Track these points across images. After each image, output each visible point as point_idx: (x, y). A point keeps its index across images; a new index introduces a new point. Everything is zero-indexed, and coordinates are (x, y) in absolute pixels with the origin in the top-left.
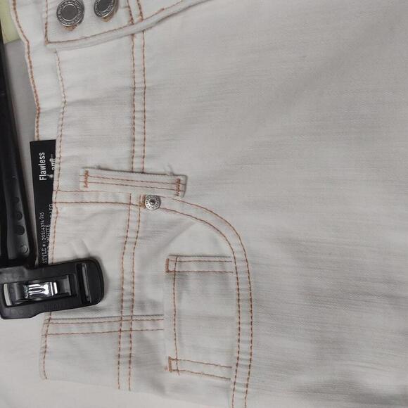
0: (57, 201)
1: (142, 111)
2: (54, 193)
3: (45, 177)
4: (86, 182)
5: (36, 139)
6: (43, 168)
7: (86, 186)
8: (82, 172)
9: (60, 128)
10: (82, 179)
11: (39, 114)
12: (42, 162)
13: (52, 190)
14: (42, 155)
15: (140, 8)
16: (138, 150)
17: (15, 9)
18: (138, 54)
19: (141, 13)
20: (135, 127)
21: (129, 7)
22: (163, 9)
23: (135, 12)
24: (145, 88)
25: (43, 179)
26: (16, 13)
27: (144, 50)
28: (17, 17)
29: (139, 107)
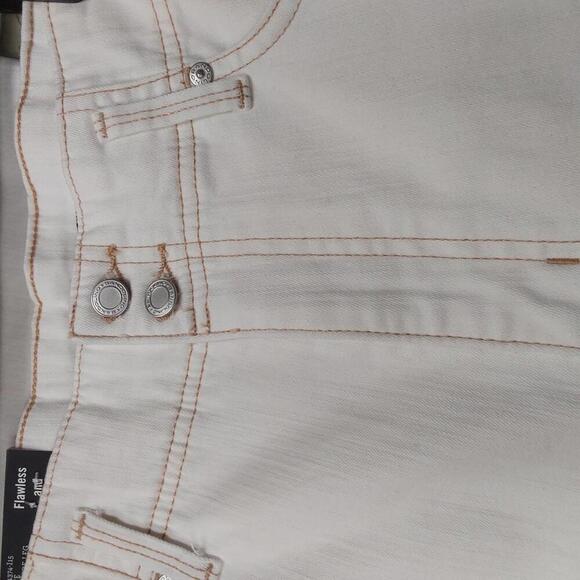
0: (35, 551)
1: (182, 445)
2: (33, 538)
3: (22, 504)
4: (80, 532)
5: (17, 445)
6: (21, 490)
7: (79, 538)
8: (77, 515)
9: (59, 442)
10: (76, 526)
11: (32, 404)
12: (21, 481)
13: (29, 532)
14: (22, 471)
15: (208, 316)
16: (165, 499)
17: (32, 261)
18: (195, 365)
19: (209, 322)
20: (169, 465)
21: (193, 309)
22: (239, 330)
23: (201, 319)
24: (194, 412)
25: (19, 507)
26: (32, 267)
27: (204, 361)
28: (32, 273)
29: (179, 438)
